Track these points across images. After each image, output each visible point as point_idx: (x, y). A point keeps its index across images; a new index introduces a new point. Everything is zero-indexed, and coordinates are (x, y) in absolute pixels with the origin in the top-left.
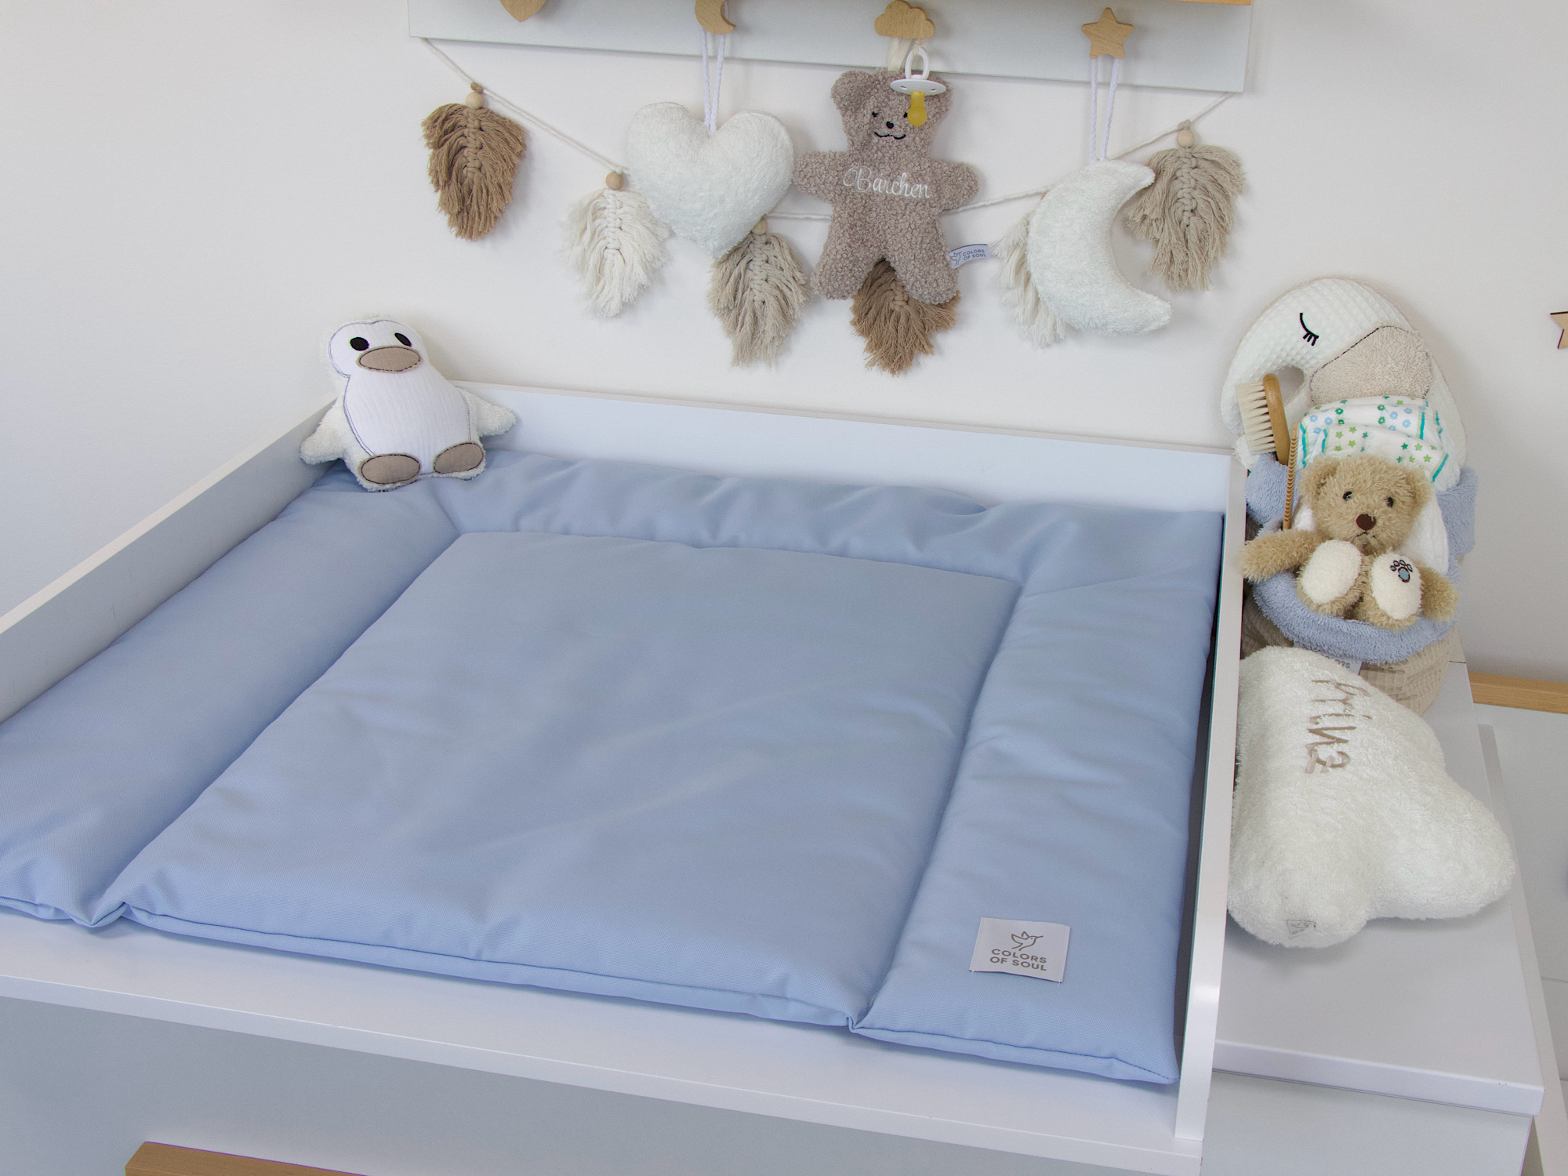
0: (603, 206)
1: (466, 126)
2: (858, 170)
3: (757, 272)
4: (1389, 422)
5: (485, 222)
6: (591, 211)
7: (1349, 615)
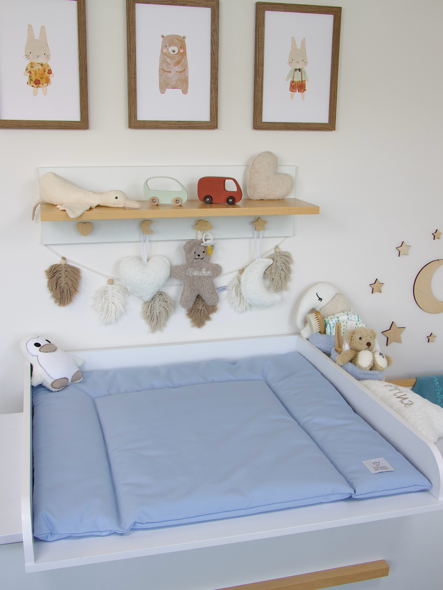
0: (107, 290)
1: (61, 271)
2: (190, 270)
3: (157, 304)
4: (350, 318)
5: (70, 300)
6: (104, 292)
7: (371, 369)
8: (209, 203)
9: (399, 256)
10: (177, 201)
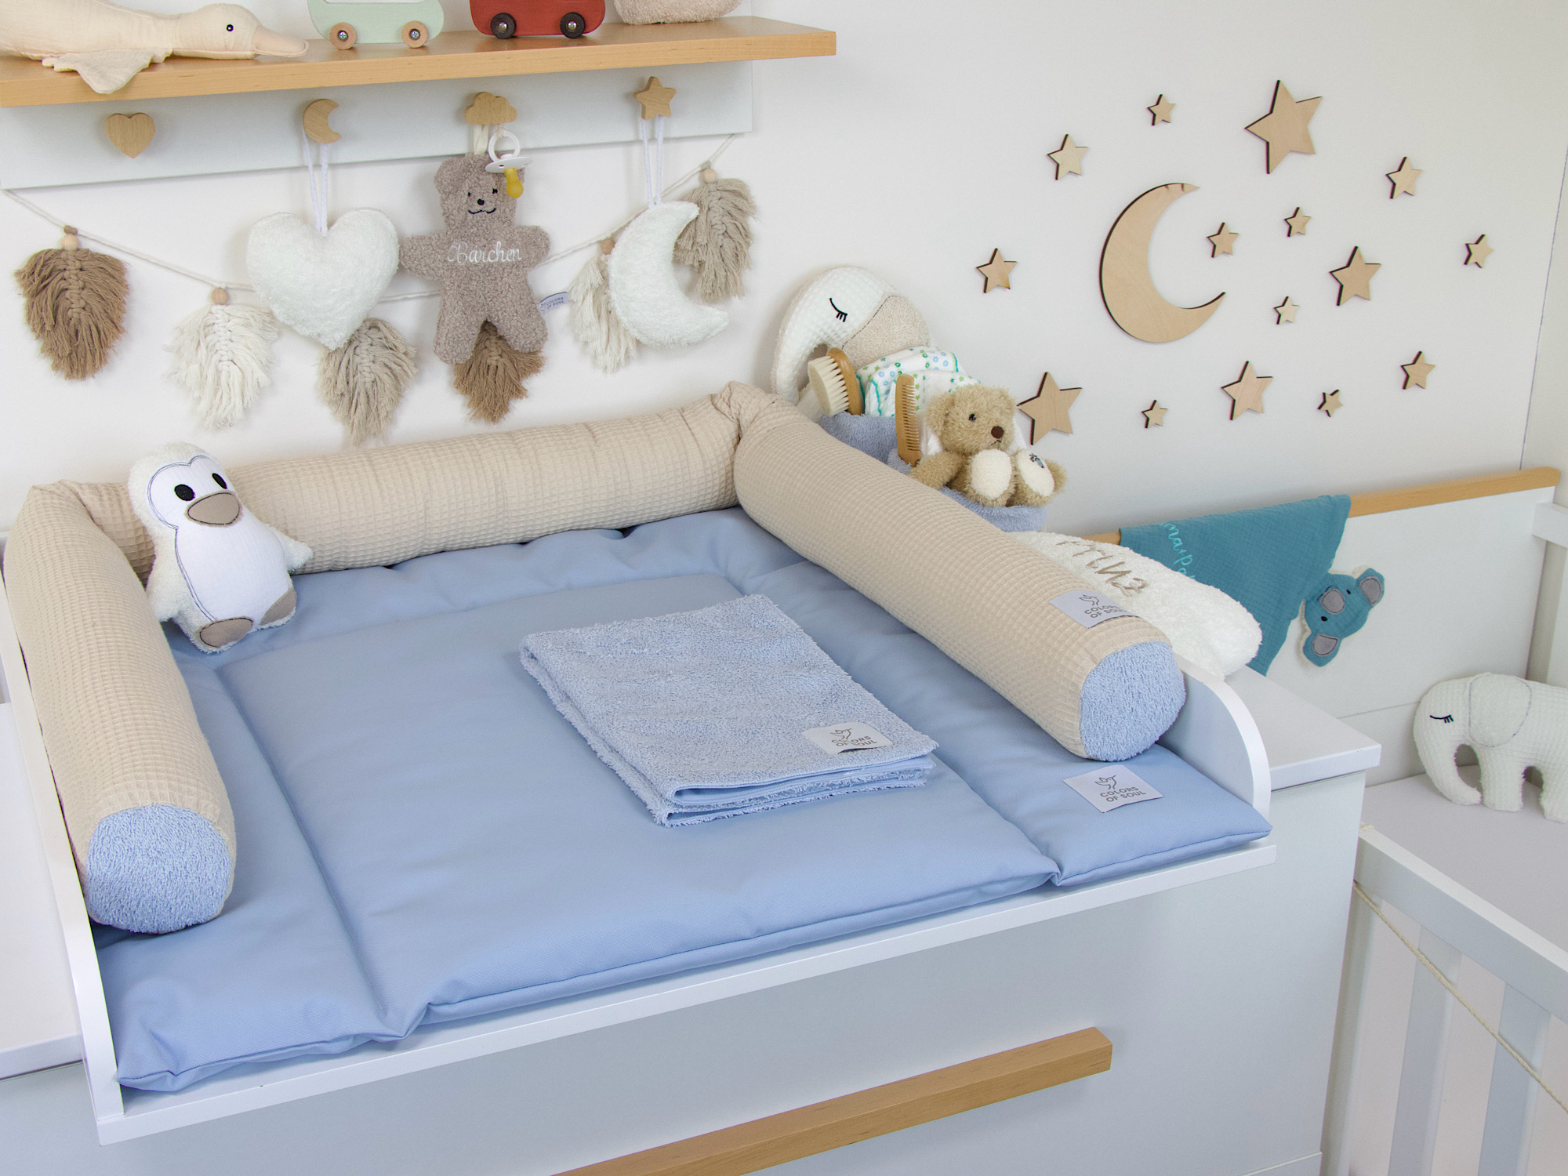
0: (212, 322)
1: (65, 269)
2: (457, 246)
3: (365, 356)
5: (100, 359)
6: (202, 328)
7: (1009, 504)
8: (506, 36)
9: (1057, 179)
10: (414, 32)
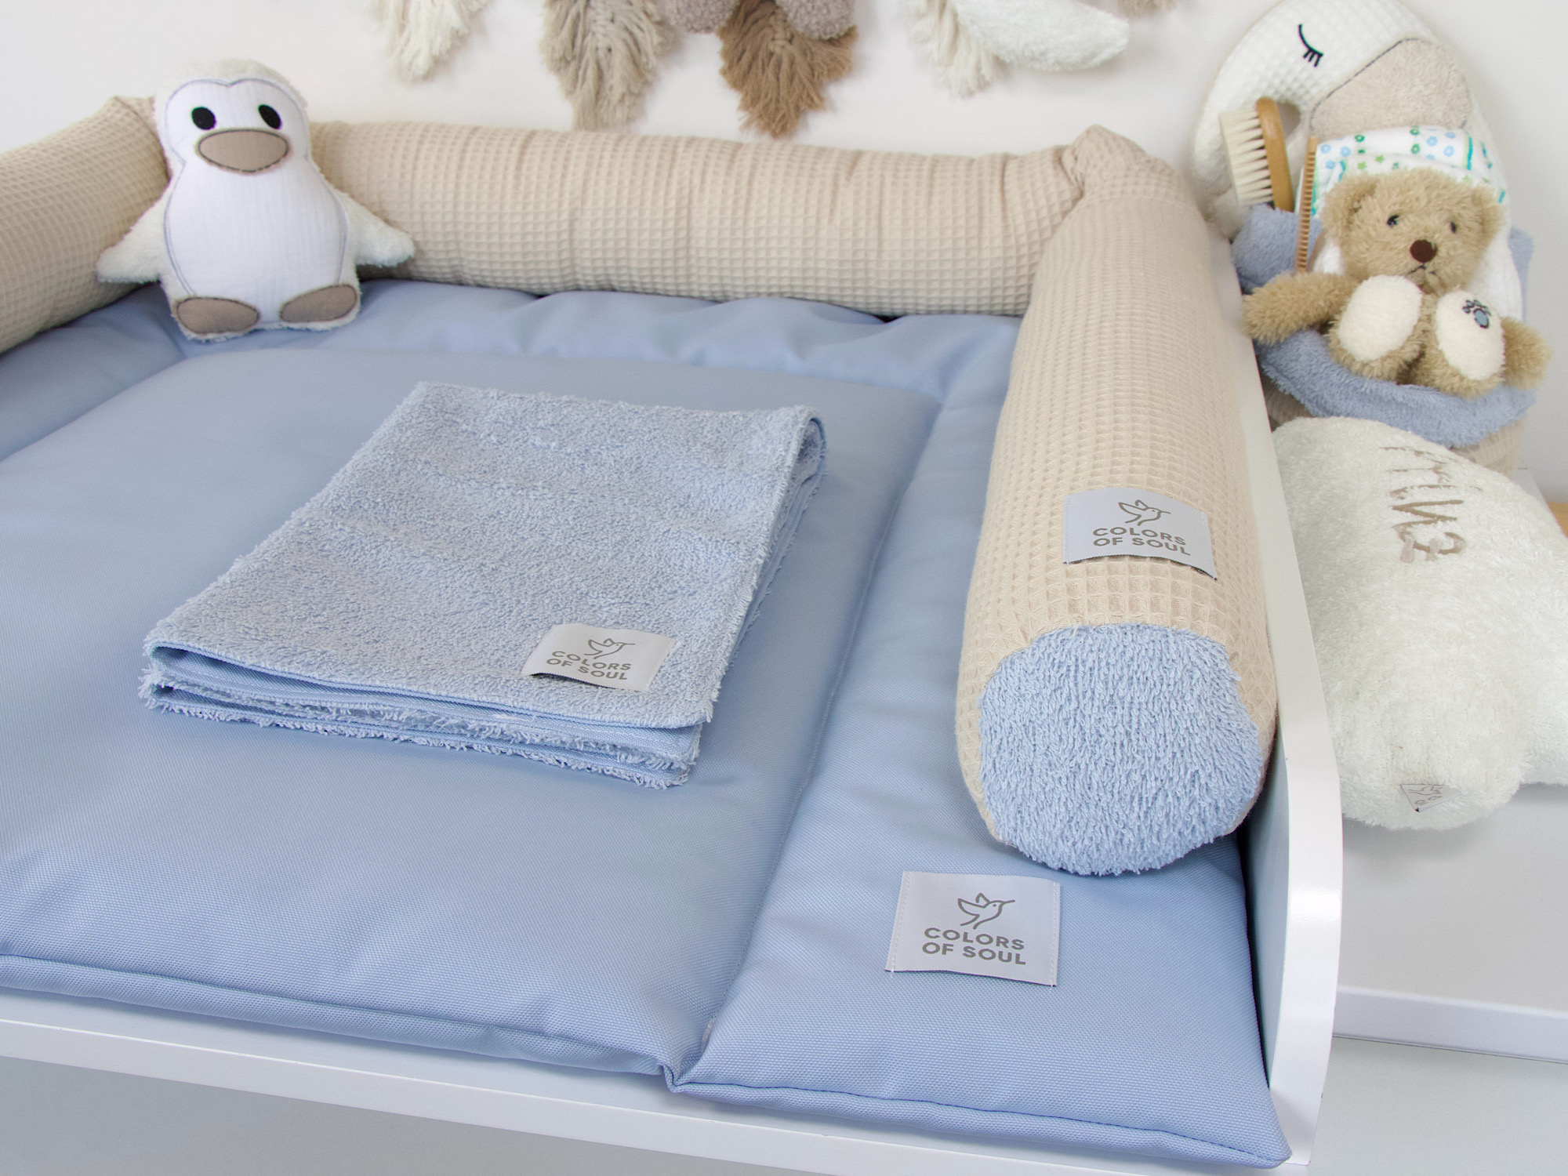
3: (600, 11)
4: (1426, 149)
7: (1399, 378)
